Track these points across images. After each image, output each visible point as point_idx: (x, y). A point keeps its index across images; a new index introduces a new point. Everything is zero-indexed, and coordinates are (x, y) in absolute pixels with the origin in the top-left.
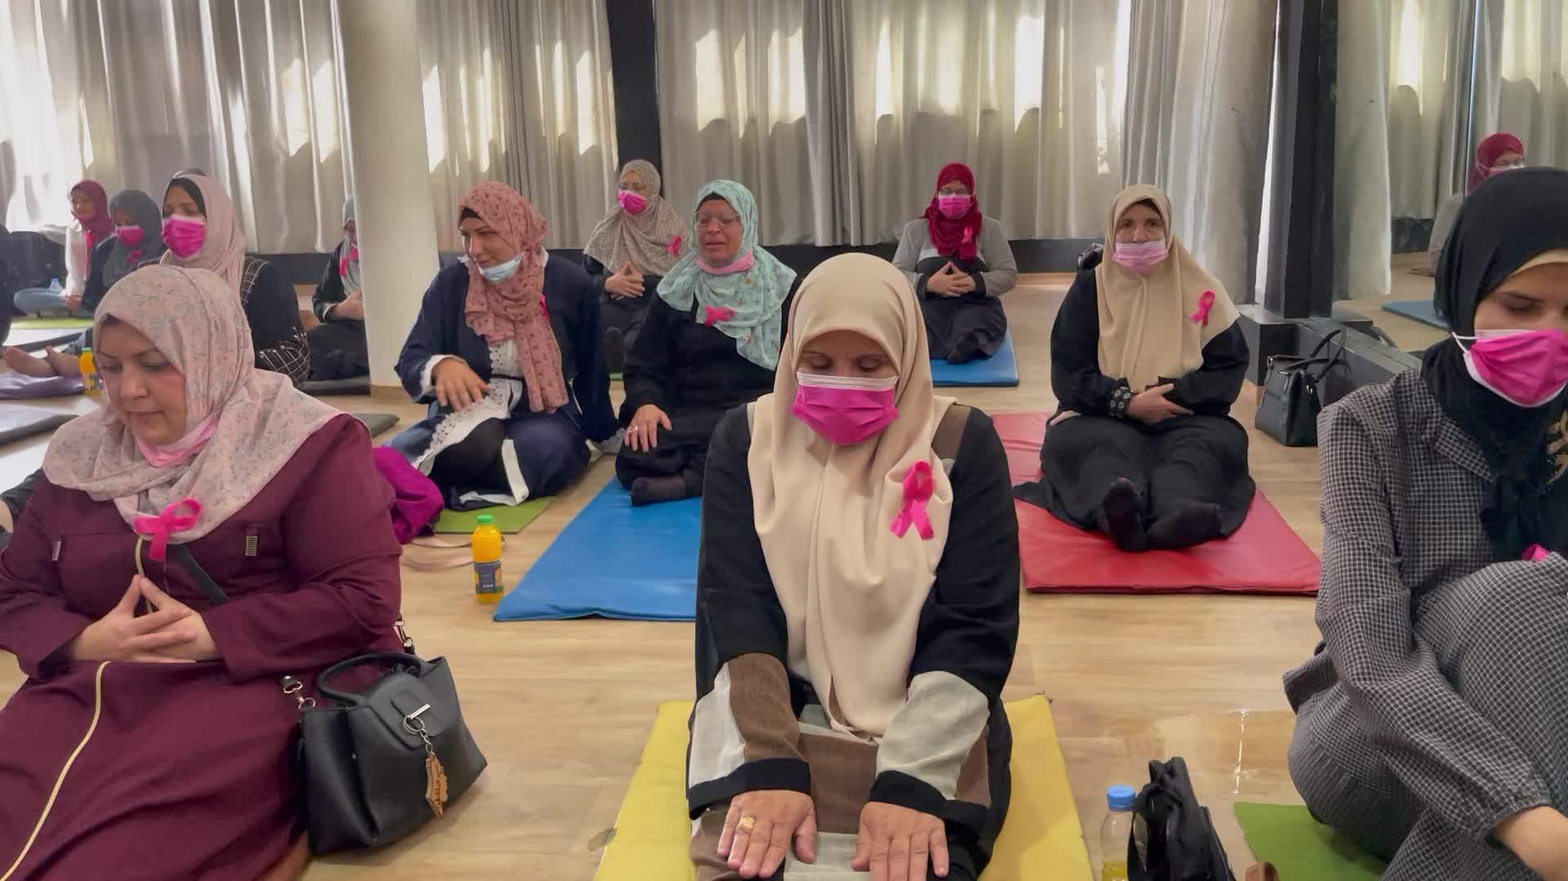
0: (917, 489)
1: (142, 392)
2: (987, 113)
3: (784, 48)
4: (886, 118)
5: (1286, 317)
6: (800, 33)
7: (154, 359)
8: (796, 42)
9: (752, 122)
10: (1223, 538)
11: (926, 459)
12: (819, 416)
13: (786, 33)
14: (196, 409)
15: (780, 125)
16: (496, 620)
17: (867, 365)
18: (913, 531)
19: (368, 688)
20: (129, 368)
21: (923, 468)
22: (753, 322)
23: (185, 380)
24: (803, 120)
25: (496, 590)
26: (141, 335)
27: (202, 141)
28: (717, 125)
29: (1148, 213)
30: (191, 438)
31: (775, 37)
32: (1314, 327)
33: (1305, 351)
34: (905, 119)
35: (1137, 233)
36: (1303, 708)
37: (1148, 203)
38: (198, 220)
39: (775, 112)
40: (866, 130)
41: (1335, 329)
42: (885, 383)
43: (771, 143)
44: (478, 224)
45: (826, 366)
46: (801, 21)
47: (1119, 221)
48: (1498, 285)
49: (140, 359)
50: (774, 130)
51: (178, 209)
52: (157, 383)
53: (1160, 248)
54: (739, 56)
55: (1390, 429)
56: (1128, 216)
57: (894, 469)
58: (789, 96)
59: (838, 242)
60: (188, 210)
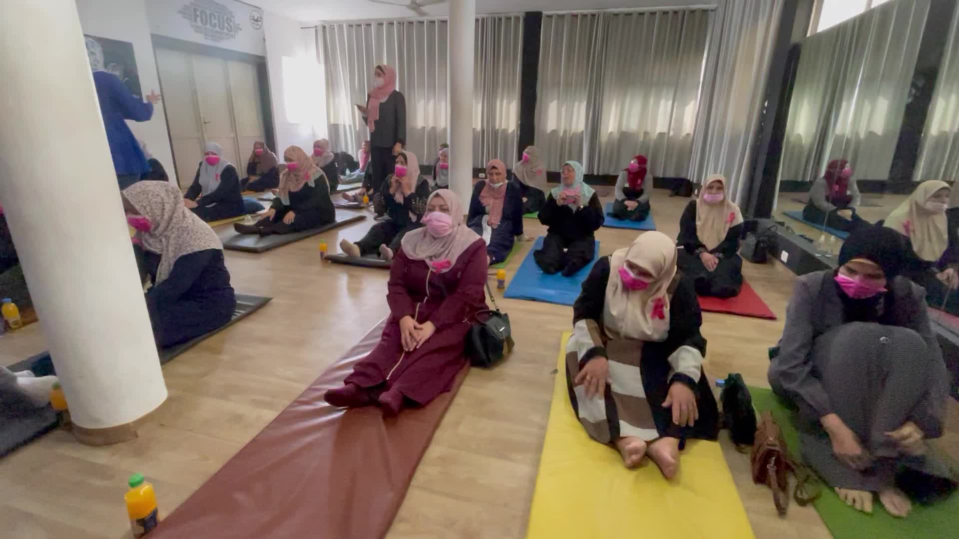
2: (646, 133)
3: (579, 107)
4: (611, 133)
5: (754, 217)
6: (585, 103)
8: (584, 105)
9: (565, 132)
13: (580, 102)
15: (575, 133)
24: (583, 132)
28: (554, 132)
31: (576, 104)
32: (764, 223)
33: (760, 231)
34: (618, 132)
35: (714, 191)
36: (773, 359)
37: (720, 182)
38: (405, 167)
39: (573, 129)
40: (604, 136)
41: (773, 225)
43: (571, 138)
44: (497, 171)
46: (586, 97)
50: (573, 134)
51: (400, 163)
53: (720, 197)
54: (564, 109)
58: (579, 123)
59: (590, 173)
60: (402, 163)
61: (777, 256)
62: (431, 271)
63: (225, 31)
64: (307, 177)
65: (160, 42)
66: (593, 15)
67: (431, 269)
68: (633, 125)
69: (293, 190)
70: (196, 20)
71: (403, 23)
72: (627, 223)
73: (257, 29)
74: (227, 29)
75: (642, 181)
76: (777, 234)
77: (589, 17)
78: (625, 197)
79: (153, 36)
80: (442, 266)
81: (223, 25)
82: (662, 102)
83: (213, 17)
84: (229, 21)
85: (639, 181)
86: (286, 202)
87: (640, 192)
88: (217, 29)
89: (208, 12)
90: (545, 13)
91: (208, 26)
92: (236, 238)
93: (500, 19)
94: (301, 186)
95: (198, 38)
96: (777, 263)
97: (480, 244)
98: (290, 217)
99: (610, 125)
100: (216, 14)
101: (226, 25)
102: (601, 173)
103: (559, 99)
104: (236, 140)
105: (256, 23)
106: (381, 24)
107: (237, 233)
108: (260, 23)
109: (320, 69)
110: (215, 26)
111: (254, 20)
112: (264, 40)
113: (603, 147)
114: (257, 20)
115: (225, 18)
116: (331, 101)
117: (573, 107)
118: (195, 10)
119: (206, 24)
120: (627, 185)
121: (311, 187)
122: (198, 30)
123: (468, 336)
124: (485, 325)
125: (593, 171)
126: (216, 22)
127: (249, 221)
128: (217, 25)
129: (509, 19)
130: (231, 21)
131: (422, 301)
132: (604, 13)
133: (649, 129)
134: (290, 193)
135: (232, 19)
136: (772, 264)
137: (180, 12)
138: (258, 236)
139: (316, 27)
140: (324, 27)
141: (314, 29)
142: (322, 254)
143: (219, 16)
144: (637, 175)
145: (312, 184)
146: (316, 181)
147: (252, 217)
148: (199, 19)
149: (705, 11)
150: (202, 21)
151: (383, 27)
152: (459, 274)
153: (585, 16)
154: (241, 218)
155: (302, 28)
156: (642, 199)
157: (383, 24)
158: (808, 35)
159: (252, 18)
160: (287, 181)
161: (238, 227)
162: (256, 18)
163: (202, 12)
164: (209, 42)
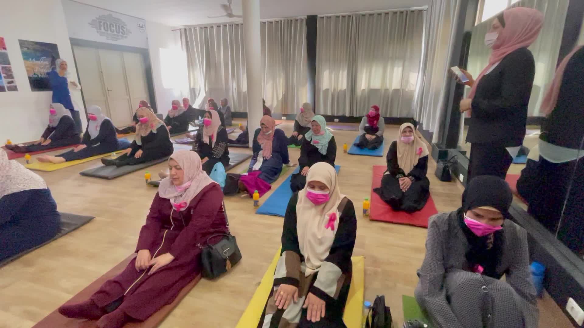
0: (332, 219)
1: (175, 174)
2: (386, 89)
3: (342, 75)
4: (363, 90)
5: (446, 147)
6: (346, 71)
7: (178, 167)
8: (345, 73)
9: (334, 90)
10: (419, 210)
11: (335, 212)
12: (311, 198)
13: (343, 71)
14: (186, 178)
15: (341, 91)
16: (256, 214)
17: (322, 188)
18: (330, 228)
19: (216, 243)
20: (173, 169)
21: (334, 215)
22: (322, 145)
23: (183, 172)
24: (345, 89)
25: (257, 206)
26: (176, 162)
27: (227, 90)
28: (327, 89)
29: (409, 129)
30: (185, 185)
31: (341, 72)
33: (448, 158)
34: (368, 89)
35: (408, 134)
37: (410, 127)
38: (210, 120)
39: (340, 88)
40: (359, 92)
41: (456, 154)
42: (326, 192)
43: (338, 94)
45: (313, 187)
47: (403, 131)
48: (472, 209)
49: (176, 167)
50: (339, 91)
52: (178, 172)
54: (333, 76)
55: (446, 228)
56: (405, 130)
57: (327, 213)
58: (343, 84)
59: (351, 116)
60: (208, 117)
61: (457, 176)
62: (174, 210)
63: (121, 34)
64: (152, 126)
65: (75, 43)
66: (349, 16)
67: (174, 208)
68: (376, 84)
69: (143, 135)
70: (100, 29)
71: (233, 25)
72: (366, 151)
73: (142, 32)
74: (122, 33)
75: (377, 122)
76: (457, 161)
77: (347, 17)
78: (365, 132)
79: (71, 39)
80: (180, 206)
81: (119, 30)
82: (396, 69)
83: (112, 26)
84: (123, 28)
85: (375, 122)
86: (139, 143)
87: (377, 130)
88: (115, 33)
89: (109, 23)
90: (319, 16)
91: (109, 32)
92: (101, 168)
93: (291, 21)
94: (148, 132)
95: (103, 39)
96: (458, 181)
97: (213, 187)
98: (139, 153)
99: (363, 85)
100: (114, 24)
101: (121, 30)
102: (358, 116)
103: (330, 69)
104: (129, 100)
105: (141, 28)
106: (219, 26)
107: (103, 165)
108: (144, 28)
109: (184, 55)
110: (113, 32)
111: (140, 27)
112: (147, 38)
113: (359, 99)
114: (142, 27)
115: (120, 26)
116: (191, 73)
117: (338, 75)
118: (100, 22)
119: (107, 31)
120: (367, 125)
121: (154, 133)
122: (102, 34)
123: (199, 257)
124: (212, 249)
125: (353, 114)
126: (114, 29)
127: (114, 156)
128: (115, 31)
129: (297, 20)
130: (124, 28)
131: (169, 229)
132: (356, 15)
133: (388, 87)
134: (142, 137)
135: (125, 27)
136: (455, 182)
137: (89, 23)
138: (115, 167)
139: (180, 29)
140: (185, 30)
141: (179, 31)
142: (147, 180)
143: (116, 26)
144: (373, 119)
145: (155, 131)
146: (157, 130)
147: (116, 154)
148: (102, 28)
149: (420, 11)
150: (104, 29)
151: (220, 28)
152: (192, 210)
153: (344, 17)
154: (109, 154)
155: (172, 30)
156: (378, 133)
157: (220, 26)
158: (476, 24)
159: (139, 25)
160: (139, 130)
161: (104, 161)
162: (141, 26)
163: (104, 23)
164: (110, 42)
